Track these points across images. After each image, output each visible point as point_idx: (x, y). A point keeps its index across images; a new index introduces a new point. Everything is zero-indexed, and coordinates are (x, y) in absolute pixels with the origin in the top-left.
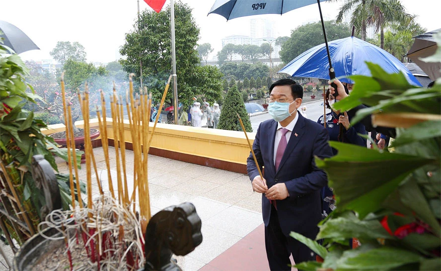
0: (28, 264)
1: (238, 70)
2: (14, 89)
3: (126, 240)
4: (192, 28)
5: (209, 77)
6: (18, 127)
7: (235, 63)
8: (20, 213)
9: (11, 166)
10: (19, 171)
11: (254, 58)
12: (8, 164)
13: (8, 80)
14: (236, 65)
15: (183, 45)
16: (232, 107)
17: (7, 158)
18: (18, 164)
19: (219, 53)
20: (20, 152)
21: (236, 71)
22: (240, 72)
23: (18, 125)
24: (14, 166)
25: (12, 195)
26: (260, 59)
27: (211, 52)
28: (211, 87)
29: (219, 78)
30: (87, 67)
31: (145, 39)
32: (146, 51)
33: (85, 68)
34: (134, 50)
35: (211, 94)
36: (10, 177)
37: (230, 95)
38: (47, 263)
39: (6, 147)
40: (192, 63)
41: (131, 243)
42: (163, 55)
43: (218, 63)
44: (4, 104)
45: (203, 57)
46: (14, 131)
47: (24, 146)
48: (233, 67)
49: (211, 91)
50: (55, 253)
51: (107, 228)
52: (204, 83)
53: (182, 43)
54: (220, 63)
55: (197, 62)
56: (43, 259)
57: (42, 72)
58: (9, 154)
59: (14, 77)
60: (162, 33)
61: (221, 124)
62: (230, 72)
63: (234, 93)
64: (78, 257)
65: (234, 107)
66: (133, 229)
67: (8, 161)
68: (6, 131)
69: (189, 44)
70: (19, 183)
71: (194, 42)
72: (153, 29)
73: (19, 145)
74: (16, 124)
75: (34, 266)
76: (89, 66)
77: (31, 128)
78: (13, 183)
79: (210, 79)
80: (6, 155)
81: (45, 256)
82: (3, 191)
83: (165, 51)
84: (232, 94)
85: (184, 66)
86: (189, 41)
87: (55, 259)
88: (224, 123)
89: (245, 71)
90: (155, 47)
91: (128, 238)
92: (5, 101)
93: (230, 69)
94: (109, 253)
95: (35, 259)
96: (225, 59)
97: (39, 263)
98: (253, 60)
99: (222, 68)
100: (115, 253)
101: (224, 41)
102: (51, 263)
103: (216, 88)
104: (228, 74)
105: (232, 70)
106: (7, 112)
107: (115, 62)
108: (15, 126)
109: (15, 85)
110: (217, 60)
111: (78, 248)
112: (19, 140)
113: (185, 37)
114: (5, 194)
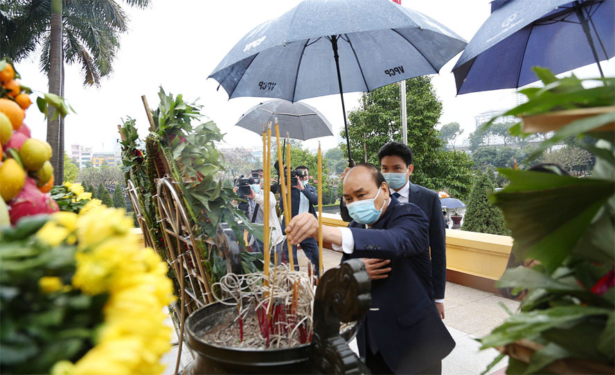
0: (201, 329)
1: (498, 158)
2: (207, 156)
3: (299, 314)
4: (431, 102)
5: (454, 166)
6: (209, 197)
7: (493, 148)
8: (206, 294)
9: (199, 238)
10: (207, 244)
11: (521, 140)
12: (197, 236)
13: (204, 147)
14: (495, 150)
15: (419, 124)
16: (482, 202)
17: (196, 229)
18: (206, 236)
19: (471, 135)
20: (209, 224)
21: (496, 159)
22: (501, 161)
23: (210, 194)
24: (203, 239)
25: (200, 276)
26: (530, 141)
27: (460, 133)
28: (458, 178)
29: (469, 166)
30: (302, 154)
31: (372, 117)
32: (373, 132)
33: (300, 155)
34: (358, 132)
35: (457, 188)
36: (198, 250)
37: (479, 187)
38: (219, 334)
39: (197, 218)
40: (432, 147)
41: (305, 317)
42: (394, 138)
43: (470, 148)
44: (198, 172)
45: (449, 141)
46: (205, 201)
47: (213, 218)
48: (490, 154)
49: (457, 183)
50: (229, 327)
51: (280, 295)
52: (447, 174)
53: (418, 121)
54: (472, 148)
55: (439, 146)
56: (217, 331)
57: (253, 160)
58: (199, 226)
59: (209, 144)
60: (394, 109)
61: (465, 226)
62: (487, 160)
63: (485, 184)
64: (251, 333)
65: (485, 202)
66: (309, 304)
67: (198, 233)
68: (198, 201)
69: (426, 121)
70: (206, 258)
71: (435, 120)
72: (384, 104)
73: (209, 216)
74: (207, 193)
75: (206, 334)
76: (304, 153)
77: (220, 198)
78: (201, 258)
79: (456, 168)
80: (196, 226)
81: (219, 327)
82: (192, 271)
83: (396, 133)
84: (482, 186)
85: (422, 151)
86: (428, 118)
87: (229, 333)
88: (470, 225)
89: (509, 159)
90: (384, 127)
91: (301, 312)
92: (199, 169)
93: (486, 155)
94: (279, 326)
95: (208, 328)
96: (479, 143)
97: (211, 332)
98: (520, 143)
99: (475, 155)
100: (286, 327)
101: (478, 118)
102: (224, 335)
103: (465, 180)
104: (483, 162)
105: (490, 157)
106: (200, 180)
107: (336, 149)
108: (206, 196)
109: (209, 152)
110: (468, 144)
111: (253, 325)
112: (209, 210)
113: (422, 113)
114: (195, 274)
